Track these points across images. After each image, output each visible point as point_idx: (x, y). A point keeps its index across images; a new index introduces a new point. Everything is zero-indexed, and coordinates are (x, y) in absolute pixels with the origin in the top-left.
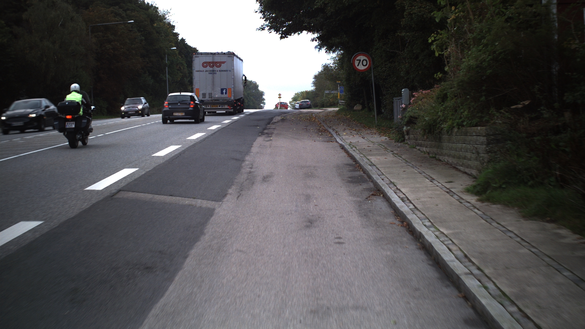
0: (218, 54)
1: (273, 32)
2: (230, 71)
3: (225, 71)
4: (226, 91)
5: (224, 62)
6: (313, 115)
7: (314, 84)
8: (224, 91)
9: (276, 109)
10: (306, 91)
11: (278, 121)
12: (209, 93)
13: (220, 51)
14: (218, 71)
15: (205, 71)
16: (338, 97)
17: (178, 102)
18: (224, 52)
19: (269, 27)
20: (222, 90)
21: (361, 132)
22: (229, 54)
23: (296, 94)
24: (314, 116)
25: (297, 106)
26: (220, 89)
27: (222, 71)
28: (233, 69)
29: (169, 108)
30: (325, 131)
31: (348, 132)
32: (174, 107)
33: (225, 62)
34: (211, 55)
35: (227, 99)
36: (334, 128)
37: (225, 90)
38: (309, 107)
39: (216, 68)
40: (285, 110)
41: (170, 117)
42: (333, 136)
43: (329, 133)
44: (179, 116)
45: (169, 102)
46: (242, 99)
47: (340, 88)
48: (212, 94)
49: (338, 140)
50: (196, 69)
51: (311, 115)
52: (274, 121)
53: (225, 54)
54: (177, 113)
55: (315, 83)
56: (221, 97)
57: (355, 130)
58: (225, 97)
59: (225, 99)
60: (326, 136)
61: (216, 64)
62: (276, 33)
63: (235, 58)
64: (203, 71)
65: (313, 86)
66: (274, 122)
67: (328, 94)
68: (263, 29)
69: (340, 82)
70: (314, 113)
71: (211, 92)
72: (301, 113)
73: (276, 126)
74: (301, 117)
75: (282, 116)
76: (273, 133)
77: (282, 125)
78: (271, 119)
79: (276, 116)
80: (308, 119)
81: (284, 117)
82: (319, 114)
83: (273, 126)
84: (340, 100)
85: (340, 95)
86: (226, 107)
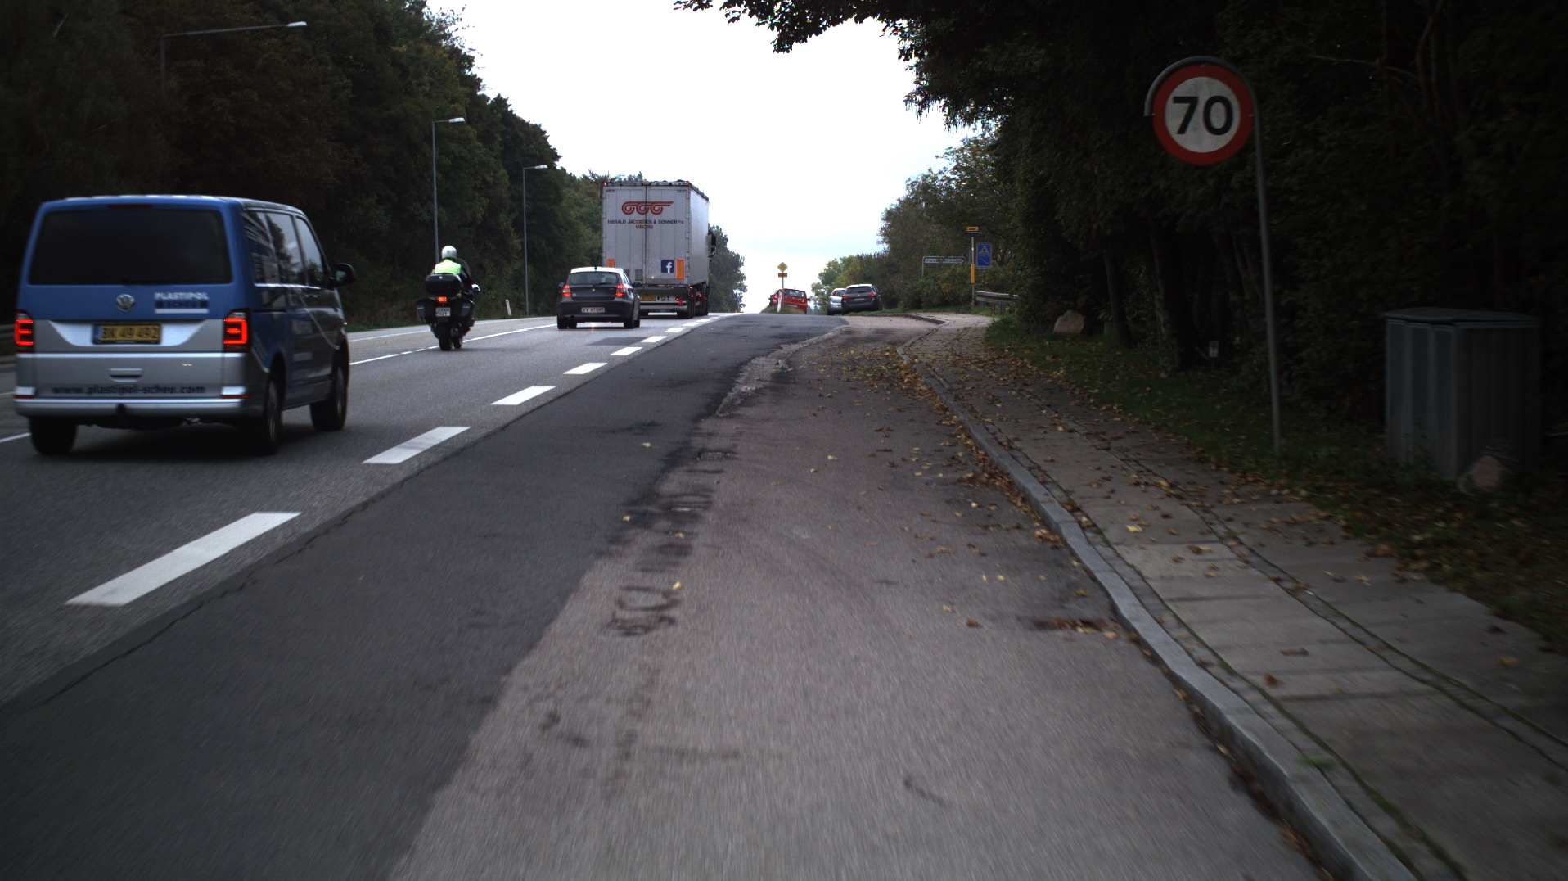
0: (657, 184)
2: (682, 222)
3: (671, 222)
4: (673, 265)
5: (668, 204)
7: (884, 235)
8: (669, 267)
10: (859, 258)
11: (758, 392)
12: (638, 270)
13: (660, 180)
14: (657, 222)
15: (627, 221)
16: (968, 277)
17: (591, 286)
18: (669, 180)
20: (664, 263)
22: (680, 185)
23: (829, 264)
25: (836, 301)
26: (659, 262)
27: (665, 221)
28: (689, 218)
29: (573, 298)
30: (992, 477)
32: (582, 295)
33: (672, 203)
34: (641, 187)
35: (675, 282)
37: (669, 264)
39: (651, 216)
41: (576, 316)
44: (592, 314)
45: (572, 286)
46: (705, 286)
47: (979, 250)
48: (642, 271)
50: (608, 218)
53: (670, 184)
54: (588, 309)
55: (888, 234)
56: (663, 280)
58: (670, 280)
59: (669, 283)
61: (651, 206)
62: (758, 24)
63: (693, 193)
64: (624, 222)
65: (883, 242)
66: (741, 396)
67: (934, 267)
69: (977, 228)
70: (903, 343)
71: (640, 268)
72: (852, 339)
73: (741, 434)
74: (853, 364)
75: (779, 358)
76: (708, 505)
77: (768, 420)
78: (733, 372)
79: (761, 352)
80: (881, 378)
81: (788, 363)
82: (918, 346)
83: (720, 431)
84: (976, 289)
85: (976, 270)
86: (672, 300)
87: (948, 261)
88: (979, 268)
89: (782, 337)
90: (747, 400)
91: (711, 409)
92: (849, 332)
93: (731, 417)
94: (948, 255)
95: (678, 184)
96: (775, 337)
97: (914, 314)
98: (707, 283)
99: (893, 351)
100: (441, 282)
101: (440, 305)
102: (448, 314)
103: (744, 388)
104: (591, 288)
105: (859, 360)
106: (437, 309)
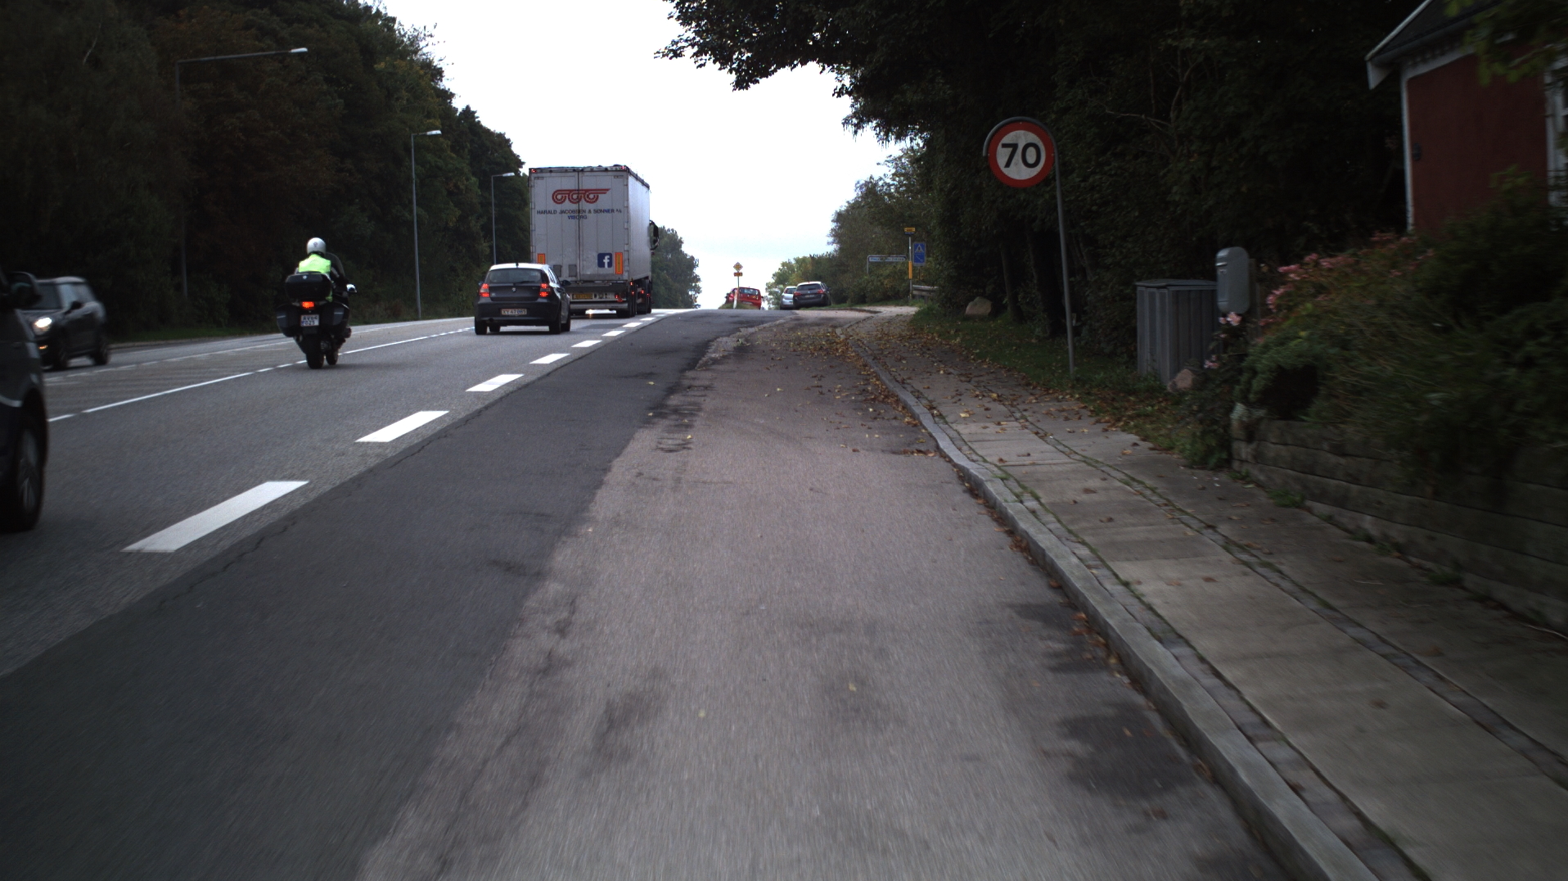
0: (592, 170)
1: (712, 67)
2: (620, 211)
3: (608, 211)
4: (610, 259)
5: (604, 191)
6: (838, 331)
7: (834, 236)
8: (606, 261)
9: (728, 308)
10: (812, 258)
11: (724, 357)
12: (570, 266)
13: (595, 164)
14: (592, 211)
15: (559, 211)
16: (906, 273)
17: (512, 285)
18: (605, 165)
19: (696, 49)
20: (601, 257)
21: (1026, 407)
22: (616, 171)
23: (784, 264)
24: (842, 337)
25: (788, 298)
26: (595, 255)
27: (601, 211)
28: (627, 207)
29: (492, 299)
30: (886, 397)
31: (975, 405)
32: (502, 295)
33: (608, 190)
34: (574, 174)
35: (614, 278)
36: (918, 386)
37: (607, 257)
38: (821, 303)
39: (584, 205)
40: (751, 312)
41: (495, 318)
42: (921, 424)
43: (904, 408)
44: (514, 316)
45: (491, 285)
46: (647, 281)
47: (915, 249)
48: (576, 266)
49: (945, 444)
50: (538, 208)
51: (830, 330)
52: (713, 354)
53: (606, 170)
54: (510, 310)
55: (837, 235)
56: (599, 275)
57: (1000, 399)
58: (608, 275)
59: (607, 278)
60: (895, 423)
61: (584, 194)
62: (720, 69)
63: (631, 180)
64: (555, 212)
65: (833, 243)
66: (712, 359)
67: (878, 265)
68: (677, 54)
69: (914, 229)
70: (841, 326)
71: (574, 263)
72: (800, 324)
73: (716, 378)
74: (799, 341)
75: (739, 337)
76: (700, 410)
77: (734, 371)
78: (703, 347)
79: (724, 334)
80: (821, 348)
81: (747, 340)
82: (854, 328)
83: (703, 377)
84: (913, 284)
85: (913, 267)
86: (611, 297)
87: (890, 259)
88: (915, 264)
89: (741, 323)
90: (715, 361)
91: (692, 365)
92: (798, 319)
93: (707, 370)
94: (890, 254)
95: (614, 169)
96: (735, 323)
97: (858, 308)
98: (650, 279)
99: (834, 332)
100: (305, 282)
101: (306, 311)
102: (316, 323)
103: (713, 355)
104: (511, 287)
105: (804, 338)
106: (302, 317)
